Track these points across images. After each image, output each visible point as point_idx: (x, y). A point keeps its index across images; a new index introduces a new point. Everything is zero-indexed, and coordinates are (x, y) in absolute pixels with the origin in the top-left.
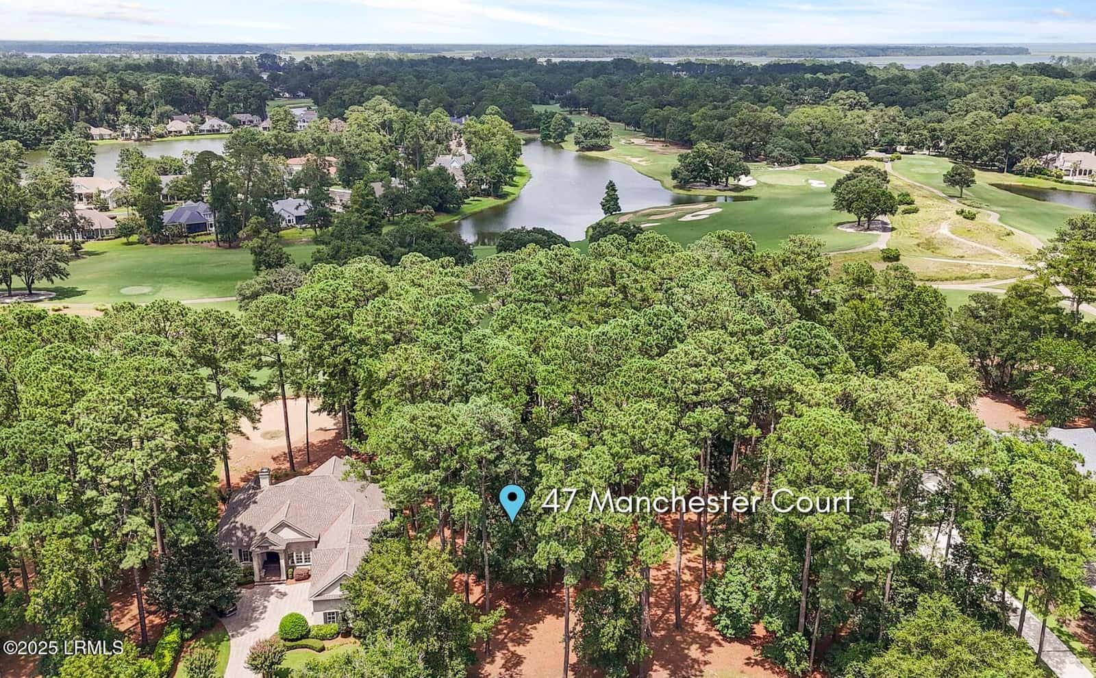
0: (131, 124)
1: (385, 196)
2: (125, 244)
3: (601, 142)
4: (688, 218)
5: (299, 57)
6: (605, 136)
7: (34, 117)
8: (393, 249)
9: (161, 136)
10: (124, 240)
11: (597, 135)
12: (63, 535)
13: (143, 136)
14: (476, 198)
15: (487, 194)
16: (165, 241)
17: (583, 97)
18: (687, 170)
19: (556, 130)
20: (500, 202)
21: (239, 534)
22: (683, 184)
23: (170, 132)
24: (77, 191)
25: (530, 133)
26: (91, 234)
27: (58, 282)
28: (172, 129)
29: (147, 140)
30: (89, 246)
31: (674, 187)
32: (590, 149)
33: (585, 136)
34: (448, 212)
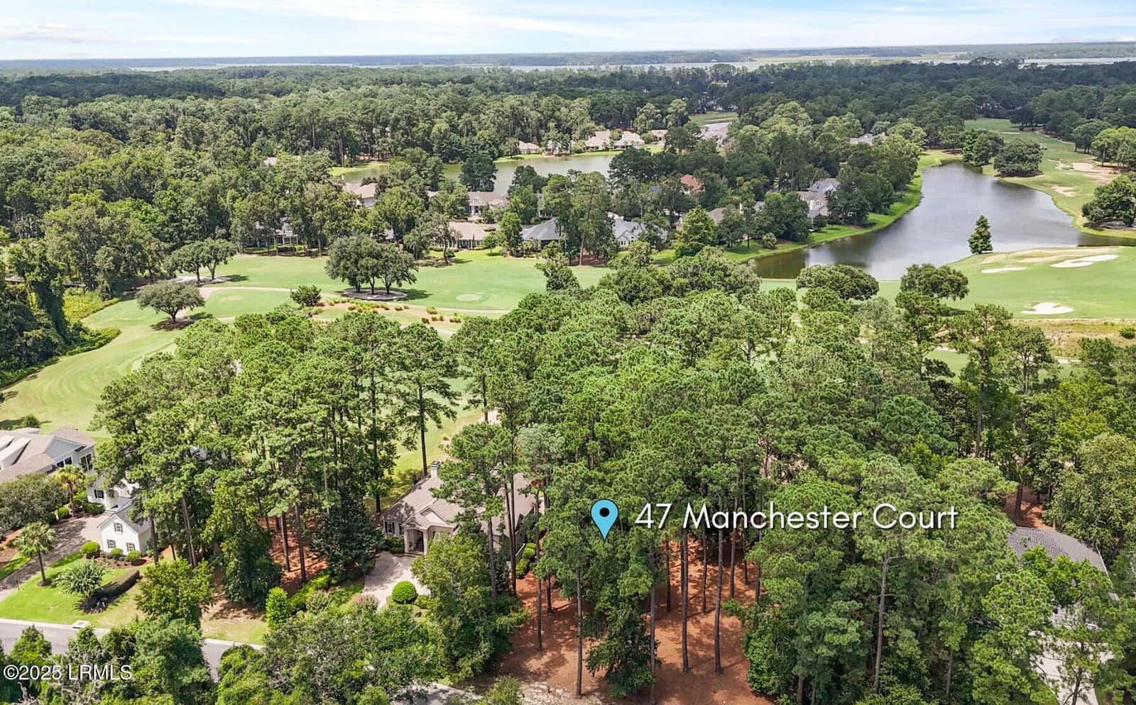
0: (554, 140)
1: (724, 222)
2: (490, 255)
3: (1025, 167)
4: (1068, 264)
5: (752, 67)
6: (1033, 160)
7: (475, 134)
8: (673, 279)
9: (579, 152)
10: (488, 251)
11: (1022, 159)
12: (229, 484)
13: (564, 152)
14: (835, 226)
15: (849, 222)
16: (518, 254)
17: (1039, 111)
18: (1101, 207)
19: (979, 152)
20: (861, 232)
21: (402, 511)
22: (1096, 223)
23: (588, 148)
24: (472, 204)
25: (953, 153)
26: (464, 245)
27: (406, 285)
28: (591, 145)
29: (566, 155)
30: (462, 254)
31: (1086, 225)
32: (1011, 175)
33: (1008, 159)
34: (795, 240)
